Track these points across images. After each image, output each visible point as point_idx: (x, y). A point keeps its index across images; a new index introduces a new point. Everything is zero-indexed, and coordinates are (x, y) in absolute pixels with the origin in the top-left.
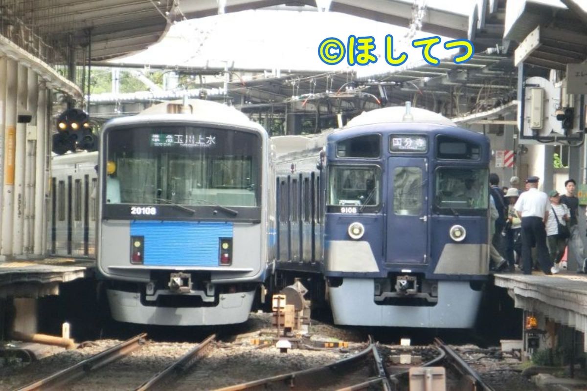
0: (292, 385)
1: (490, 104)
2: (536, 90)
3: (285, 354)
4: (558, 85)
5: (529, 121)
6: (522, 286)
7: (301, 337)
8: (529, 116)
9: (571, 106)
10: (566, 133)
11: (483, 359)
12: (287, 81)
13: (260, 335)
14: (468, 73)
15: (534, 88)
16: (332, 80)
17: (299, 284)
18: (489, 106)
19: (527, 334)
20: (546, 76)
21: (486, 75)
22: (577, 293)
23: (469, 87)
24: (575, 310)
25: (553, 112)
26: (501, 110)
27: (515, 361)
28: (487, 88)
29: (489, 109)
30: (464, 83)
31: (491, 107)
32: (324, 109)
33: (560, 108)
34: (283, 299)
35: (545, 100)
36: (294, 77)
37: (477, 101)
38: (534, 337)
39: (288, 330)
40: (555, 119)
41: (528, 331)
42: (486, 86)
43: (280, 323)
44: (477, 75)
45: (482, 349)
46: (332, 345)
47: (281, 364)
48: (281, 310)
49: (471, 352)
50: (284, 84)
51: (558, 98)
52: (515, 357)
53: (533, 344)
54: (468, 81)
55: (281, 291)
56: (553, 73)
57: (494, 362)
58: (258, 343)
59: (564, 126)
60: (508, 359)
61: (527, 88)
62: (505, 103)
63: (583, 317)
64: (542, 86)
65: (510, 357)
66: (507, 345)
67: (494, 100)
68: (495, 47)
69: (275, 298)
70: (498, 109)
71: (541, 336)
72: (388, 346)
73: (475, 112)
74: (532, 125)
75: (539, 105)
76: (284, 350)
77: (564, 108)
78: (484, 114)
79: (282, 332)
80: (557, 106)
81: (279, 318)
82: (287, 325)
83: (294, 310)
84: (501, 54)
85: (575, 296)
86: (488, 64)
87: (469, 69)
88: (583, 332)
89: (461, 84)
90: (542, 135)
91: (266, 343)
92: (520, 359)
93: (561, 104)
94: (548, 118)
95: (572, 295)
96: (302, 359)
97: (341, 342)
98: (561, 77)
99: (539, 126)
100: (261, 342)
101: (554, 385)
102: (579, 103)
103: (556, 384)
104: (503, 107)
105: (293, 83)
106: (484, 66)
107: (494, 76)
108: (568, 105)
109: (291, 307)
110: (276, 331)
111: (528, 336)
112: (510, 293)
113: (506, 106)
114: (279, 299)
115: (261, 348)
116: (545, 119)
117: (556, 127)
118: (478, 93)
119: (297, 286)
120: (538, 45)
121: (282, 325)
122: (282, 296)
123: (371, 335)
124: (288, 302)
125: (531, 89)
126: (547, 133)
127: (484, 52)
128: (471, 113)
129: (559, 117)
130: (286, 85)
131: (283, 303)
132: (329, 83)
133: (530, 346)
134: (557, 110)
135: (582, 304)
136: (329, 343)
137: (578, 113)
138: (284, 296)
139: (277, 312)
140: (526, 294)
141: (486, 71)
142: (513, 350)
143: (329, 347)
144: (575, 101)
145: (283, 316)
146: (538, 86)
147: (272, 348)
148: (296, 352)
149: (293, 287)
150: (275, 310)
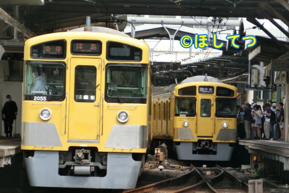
0: (170, 184)
1: (233, 75)
2: (256, 70)
3: (162, 172)
4: (264, 68)
5: (253, 82)
6: (253, 145)
7: (166, 165)
8: (253, 79)
9: (269, 76)
10: (267, 86)
11: (236, 173)
12: (154, 66)
13: (149, 163)
14: (224, 63)
15: (255, 69)
16: (172, 66)
17: (164, 144)
18: (232, 76)
19: (254, 163)
20: (259, 64)
21: (232, 64)
22: (280, 148)
23: (225, 68)
24: (279, 154)
25: (262, 78)
26: (238, 77)
27: (248, 173)
28: (232, 69)
29: (233, 77)
30: (222, 67)
31: (234, 76)
32: (167, 77)
33: (265, 77)
34: (159, 150)
35: (259, 73)
36: (157, 65)
37: (228, 74)
38: (256, 164)
39: (161, 162)
40: (263, 81)
41: (254, 162)
42: (231, 68)
43: (158, 159)
44: (228, 64)
45: (234, 169)
46: (178, 167)
47: (162, 175)
48: (158, 154)
49: (231, 170)
50: (153, 67)
51: (264, 73)
52: (249, 172)
53: (256, 167)
54: (224, 66)
55: (158, 147)
56: (262, 63)
57: (241, 174)
58: (149, 167)
59: (266, 84)
60: (246, 173)
61: (252, 69)
62: (239, 74)
63: (283, 157)
64: (258, 68)
65: (246, 172)
66: (244, 167)
67: (235, 73)
68: (237, 53)
69: (156, 150)
70: (237, 77)
71: (259, 164)
72: (200, 168)
73: (227, 78)
74: (254, 83)
75: (257, 75)
76: (161, 170)
77: (266, 77)
78: (231, 79)
79: (158, 162)
80: (264, 76)
81: (158, 157)
82: (161, 160)
83: (163, 154)
84: (239, 56)
85: (280, 149)
86: (232, 60)
87: (225, 62)
88: (283, 162)
89: (221, 67)
90: (258, 87)
91: (153, 167)
92: (250, 172)
93: (265, 75)
94: (260, 80)
95: (278, 149)
96: (169, 173)
97: (181, 167)
98: (265, 65)
99: (257, 83)
100: (151, 166)
101: (268, 183)
102: (272, 75)
103: (269, 182)
104: (239, 76)
105: (157, 67)
106: (230, 60)
107: (235, 64)
108: (268, 76)
109: (162, 153)
110: (156, 162)
111: (254, 164)
112: (246, 148)
113: (240, 76)
114: (157, 150)
115: (151, 169)
116: (259, 81)
117: (263, 84)
118: (228, 71)
119: (163, 145)
120: (260, 53)
121: (159, 160)
122: (158, 149)
123: (192, 164)
124: (161, 151)
125: (253, 69)
126: (260, 86)
127: (233, 55)
128: (226, 79)
129: (264, 80)
130: (154, 67)
131: (159, 152)
132: (171, 67)
133: (255, 167)
134: (264, 77)
135: (283, 152)
136: (177, 167)
137: (271, 78)
138: (160, 149)
139: (157, 155)
140: (255, 148)
141: (231, 62)
142: (248, 169)
143: (177, 168)
144: (270, 74)
145: (159, 156)
146: (256, 68)
147: (156, 169)
148: (165, 170)
149: (162, 145)
150: (156, 154)
